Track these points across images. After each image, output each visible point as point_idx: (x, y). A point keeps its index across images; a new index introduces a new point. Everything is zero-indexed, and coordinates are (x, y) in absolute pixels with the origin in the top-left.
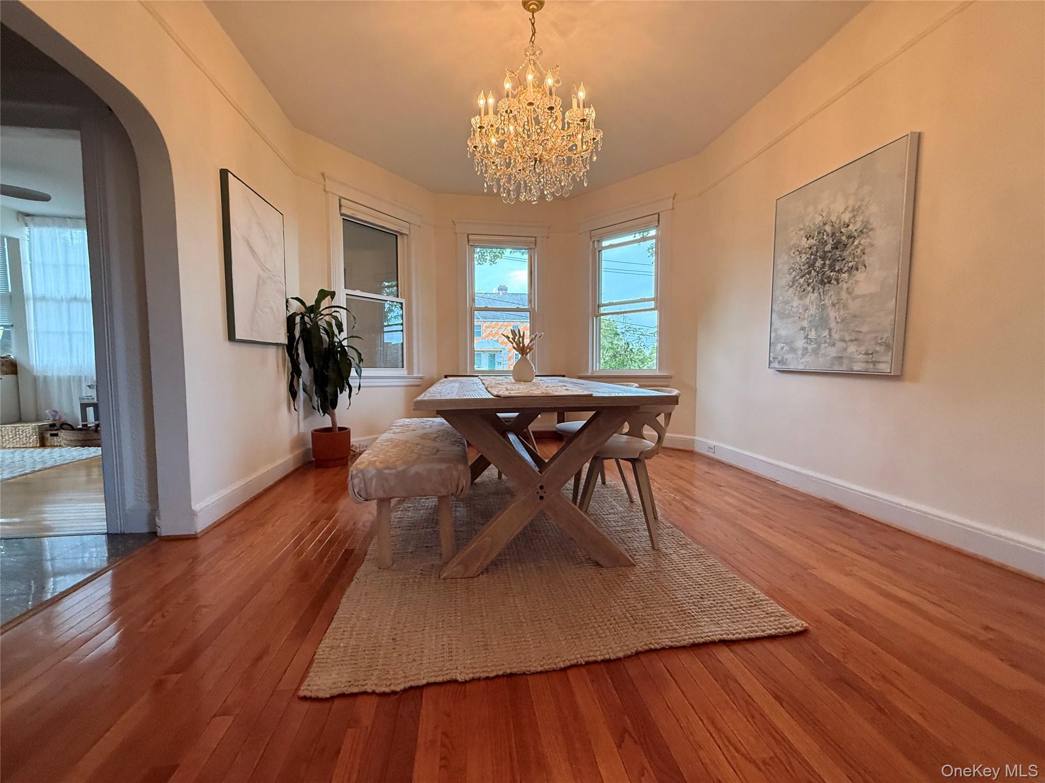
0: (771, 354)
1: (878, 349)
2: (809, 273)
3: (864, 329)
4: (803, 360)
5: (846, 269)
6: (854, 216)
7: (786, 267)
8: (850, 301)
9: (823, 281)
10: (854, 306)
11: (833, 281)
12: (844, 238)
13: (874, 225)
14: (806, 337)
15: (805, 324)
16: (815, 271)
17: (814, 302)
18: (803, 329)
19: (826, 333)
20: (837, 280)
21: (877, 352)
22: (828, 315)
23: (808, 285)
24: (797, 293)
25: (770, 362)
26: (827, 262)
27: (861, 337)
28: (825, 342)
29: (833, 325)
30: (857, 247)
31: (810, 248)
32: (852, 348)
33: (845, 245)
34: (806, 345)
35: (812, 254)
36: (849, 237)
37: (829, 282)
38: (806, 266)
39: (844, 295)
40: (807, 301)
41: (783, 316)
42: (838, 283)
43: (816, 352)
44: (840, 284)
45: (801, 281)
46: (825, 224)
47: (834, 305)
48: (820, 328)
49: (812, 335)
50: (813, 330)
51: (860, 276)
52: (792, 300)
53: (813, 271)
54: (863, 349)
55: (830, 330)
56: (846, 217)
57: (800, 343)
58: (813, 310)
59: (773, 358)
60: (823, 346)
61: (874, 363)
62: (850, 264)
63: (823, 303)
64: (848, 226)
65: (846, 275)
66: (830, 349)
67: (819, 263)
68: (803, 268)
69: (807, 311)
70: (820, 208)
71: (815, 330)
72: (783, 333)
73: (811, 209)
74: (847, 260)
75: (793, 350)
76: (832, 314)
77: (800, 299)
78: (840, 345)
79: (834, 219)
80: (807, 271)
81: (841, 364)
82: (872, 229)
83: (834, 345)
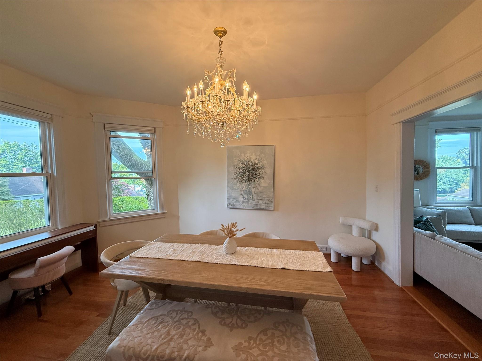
0: (228, 202)
1: (269, 202)
2: (244, 176)
3: (265, 196)
4: (242, 205)
5: (257, 177)
6: (259, 162)
7: (233, 172)
8: (259, 187)
9: (249, 179)
10: (260, 189)
11: (253, 180)
12: (256, 168)
13: (266, 167)
14: (243, 197)
15: (243, 192)
16: (246, 176)
17: (246, 186)
18: (242, 194)
19: (251, 196)
20: (254, 180)
21: (269, 203)
22: (251, 191)
23: (243, 180)
24: (239, 182)
25: (227, 205)
26: (250, 174)
27: (263, 198)
28: (251, 199)
29: (253, 194)
30: (261, 172)
31: (243, 168)
32: (261, 202)
33: (257, 170)
34: (243, 200)
35: (244, 170)
36: (258, 168)
37: (252, 180)
38: (242, 173)
39: (257, 185)
40: (243, 185)
41: (232, 189)
42: (255, 181)
43: (247, 202)
44: (256, 182)
45: (240, 178)
46: (249, 161)
47: (254, 188)
48: (249, 194)
49: (246, 196)
50: (246, 195)
51: (262, 180)
52: (236, 183)
53: (245, 176)
54: (264, 202)
55: (252, 196)
56: (257, 162)
57: (241, 199)
58: (246, 188)
59: (229, 204)
60: (250, 201)
61: (268, 206)
62: (259, 176)
63: (249, 186)
64: (257, 164)
65: (257, 179)
66: (253, 202)
67: (247, 173)
68: (240, 174)
69: (243, 188)
70: (246, 155)
71: (247, 195)
72: (233, 195)
73: (243, 154)
74: (257, 174)
75: (238, 201)
76: (253, 191)
77: (240, 184)
78: (256, 200)
79: (252, 161)
80: (242, 175)
81: (257, 206)
82: (265, 168)
83: (254, 200)
